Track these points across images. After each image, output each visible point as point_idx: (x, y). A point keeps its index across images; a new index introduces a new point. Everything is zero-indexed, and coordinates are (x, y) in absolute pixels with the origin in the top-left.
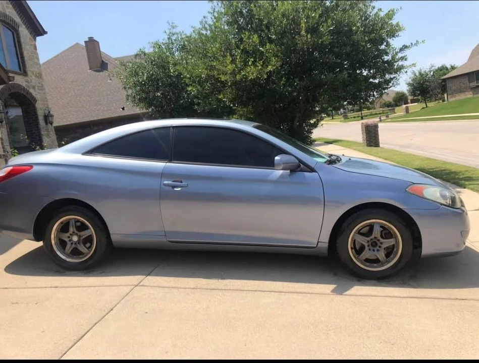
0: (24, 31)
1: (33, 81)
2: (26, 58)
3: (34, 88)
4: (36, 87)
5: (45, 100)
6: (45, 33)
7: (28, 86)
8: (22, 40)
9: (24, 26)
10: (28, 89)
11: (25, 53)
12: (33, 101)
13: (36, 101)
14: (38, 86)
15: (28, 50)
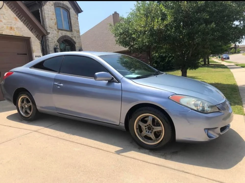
0: (72, 11)
1: (75, 34)
2: (72, 23)
3: (75, 37)
4: (76, 37)
5: (80, 43)
6: (82, 11)
7: (72, 37)
8: (71, 15)
9: (72, 9)
10: (72, 38)
11: (72, 21)
12: (74, 44)
13: (76, 43)
14: (77, 36)
15: (74, 20)
